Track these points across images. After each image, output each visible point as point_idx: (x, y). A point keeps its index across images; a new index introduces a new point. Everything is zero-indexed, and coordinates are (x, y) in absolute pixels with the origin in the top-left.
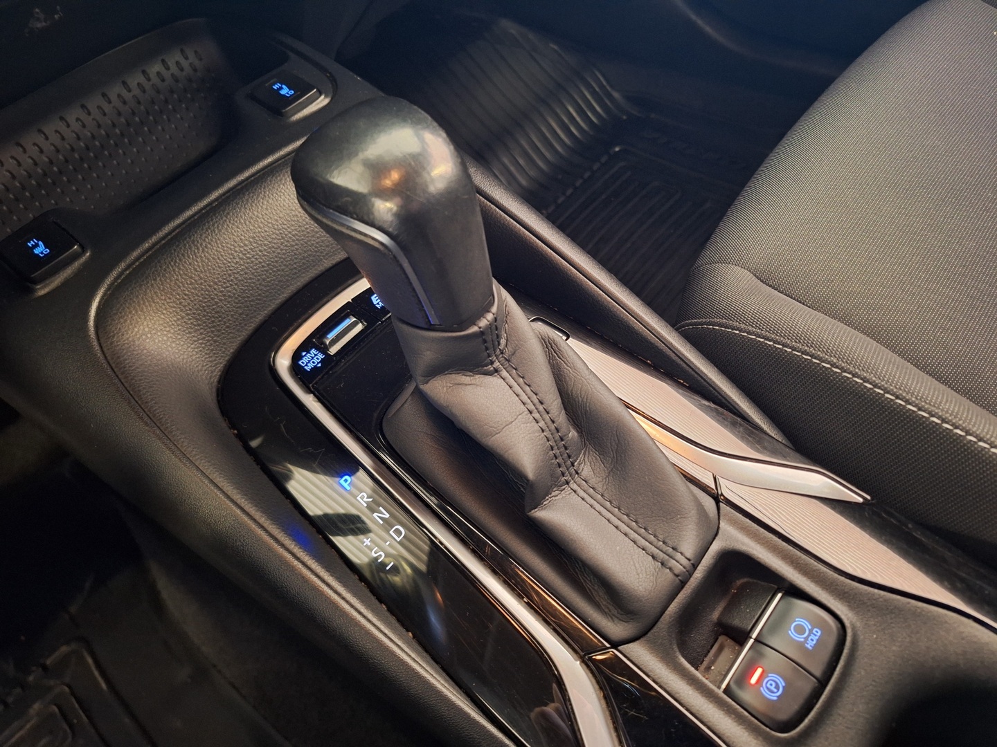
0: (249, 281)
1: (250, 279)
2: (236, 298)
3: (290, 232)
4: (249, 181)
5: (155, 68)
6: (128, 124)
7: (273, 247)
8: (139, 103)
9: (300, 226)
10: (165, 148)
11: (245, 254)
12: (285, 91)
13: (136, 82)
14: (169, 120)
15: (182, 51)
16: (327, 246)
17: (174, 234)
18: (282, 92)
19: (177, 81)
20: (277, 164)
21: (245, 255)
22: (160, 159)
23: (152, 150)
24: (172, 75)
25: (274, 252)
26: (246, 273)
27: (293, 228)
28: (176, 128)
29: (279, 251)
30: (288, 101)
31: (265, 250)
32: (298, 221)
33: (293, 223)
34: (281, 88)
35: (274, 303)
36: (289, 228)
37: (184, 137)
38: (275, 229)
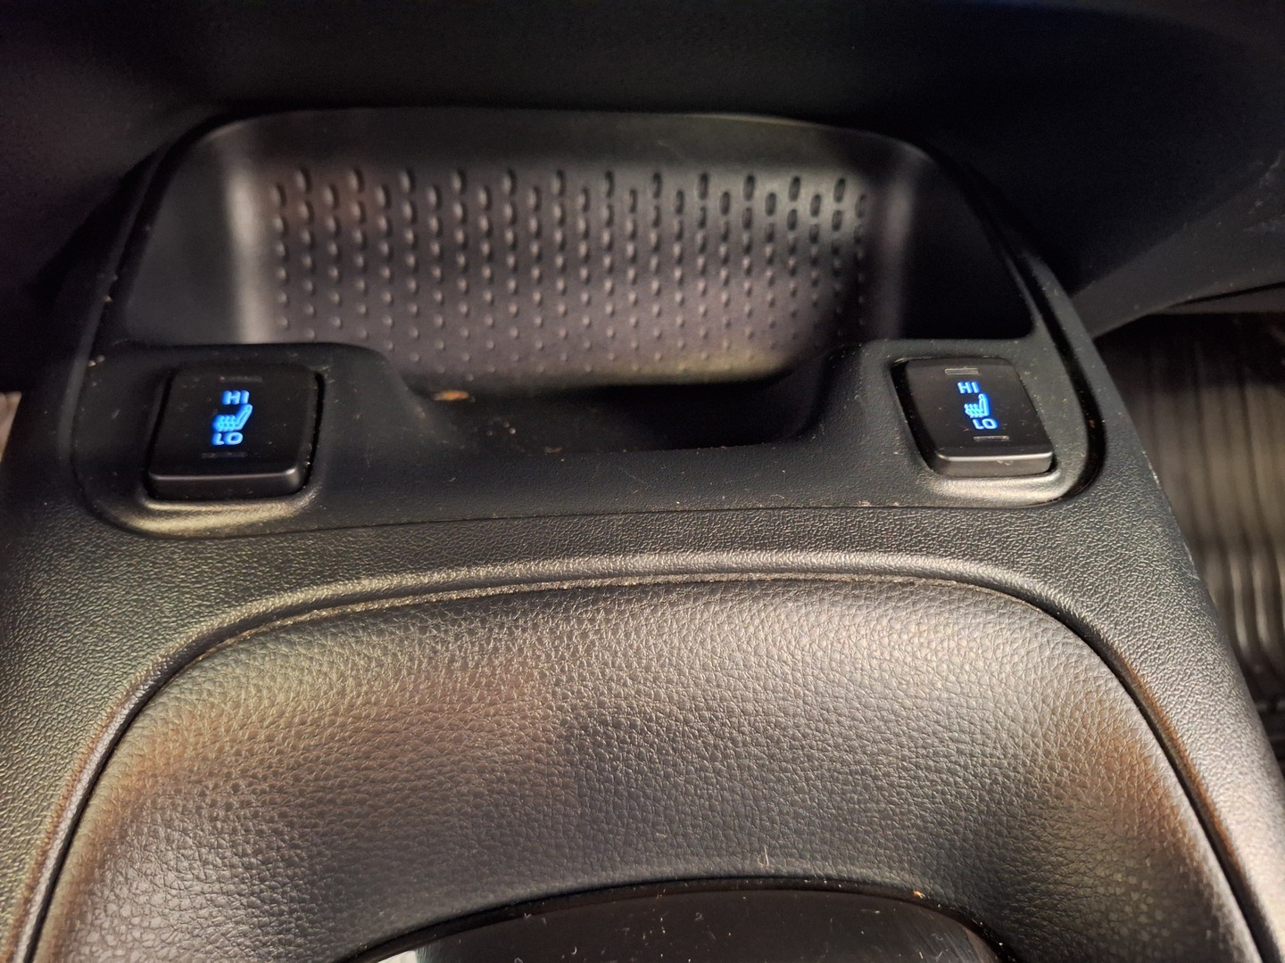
0: (559, 806)
1: (566, 803)
2: (499, 826)
3: (738, 756)
4: (745, 576)
5: (773, 184)
6: (657, 248)
7: (675, 765)
8: (702, 224)
9: (771, 757)
10: (682, 325)
11: (600, 745)
12: (978, 411)
13: (724, 188)
14: (727, 282)
15: (841, 183)
16: (798, 832)
17: (490, 591)
18: (971, 410)
19: (793, 225)
20: (834, 577)
21: (596, 745)
22: (660, 337)
23: (659, 314)
24: (794, 212)
25: (667, 776)
26: (565, 786)
27: (754, 750)
28: (727, 304)
29: (681, 780)
30: (968, 440)
31: (651, 760)
32: (778, 742)
33: (763, 740)
34: (973, 399)
35: (576, 878)
36: (745, 744)
37: (728, 325)
38: (711, 730)
